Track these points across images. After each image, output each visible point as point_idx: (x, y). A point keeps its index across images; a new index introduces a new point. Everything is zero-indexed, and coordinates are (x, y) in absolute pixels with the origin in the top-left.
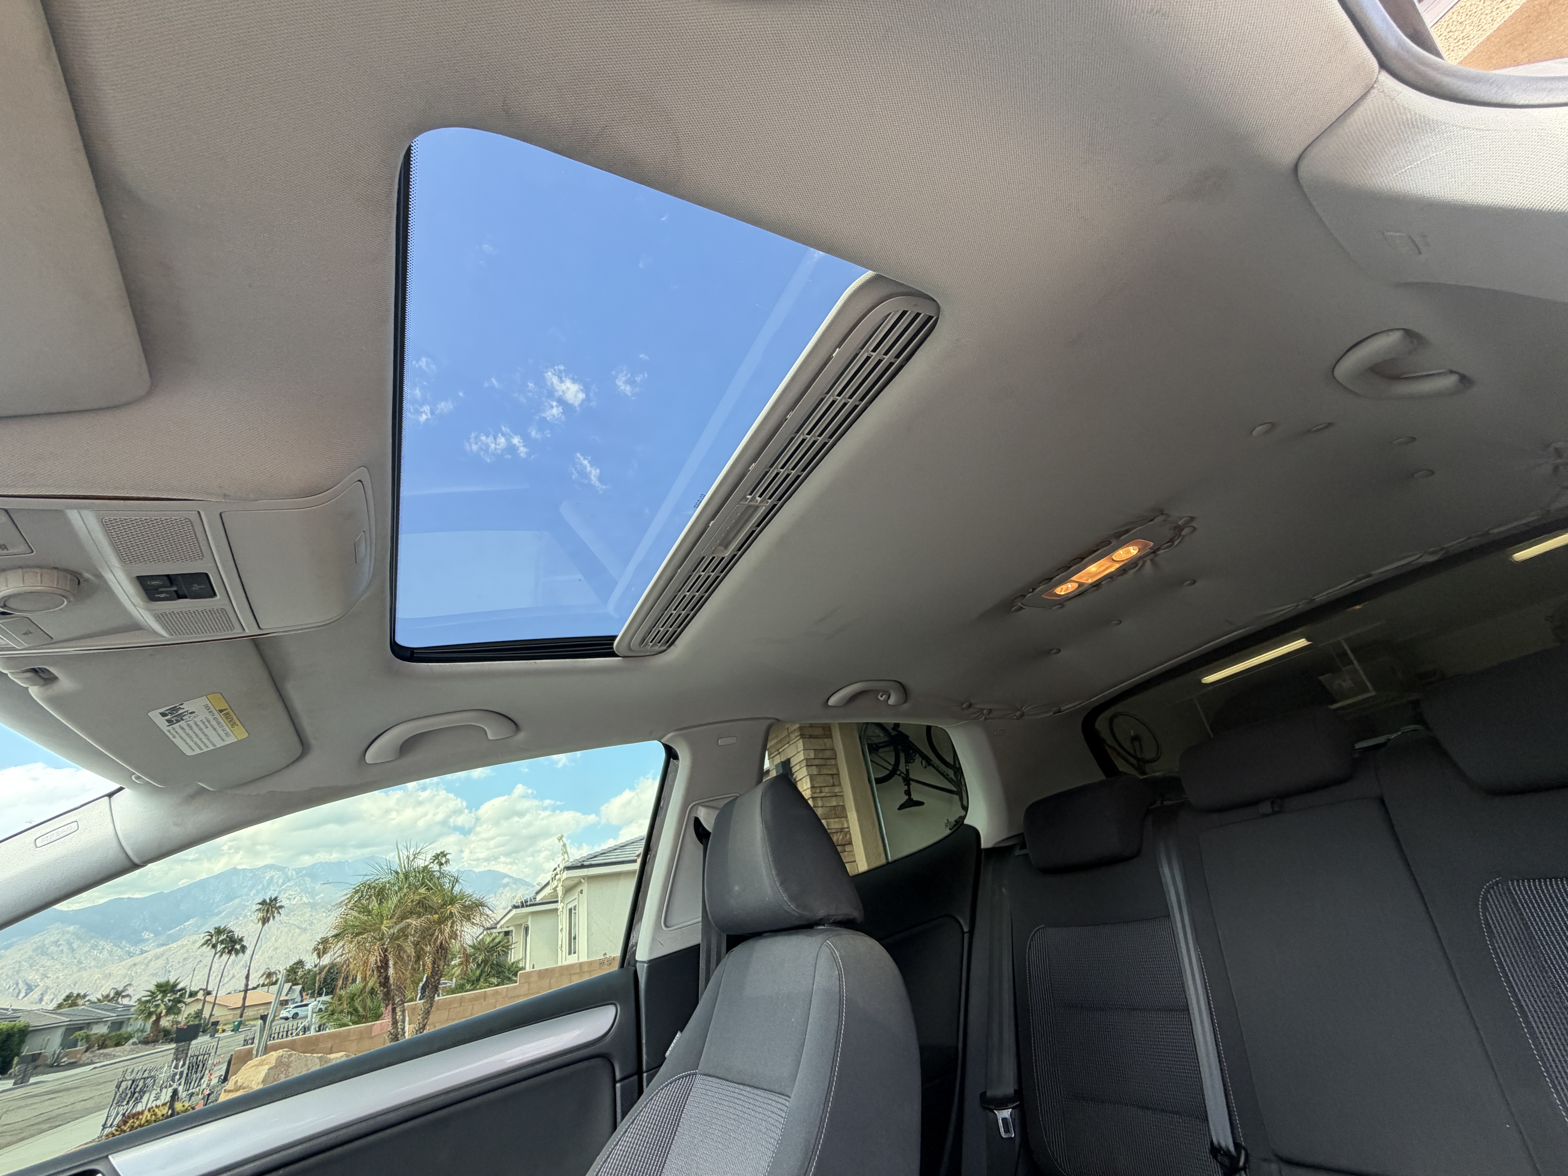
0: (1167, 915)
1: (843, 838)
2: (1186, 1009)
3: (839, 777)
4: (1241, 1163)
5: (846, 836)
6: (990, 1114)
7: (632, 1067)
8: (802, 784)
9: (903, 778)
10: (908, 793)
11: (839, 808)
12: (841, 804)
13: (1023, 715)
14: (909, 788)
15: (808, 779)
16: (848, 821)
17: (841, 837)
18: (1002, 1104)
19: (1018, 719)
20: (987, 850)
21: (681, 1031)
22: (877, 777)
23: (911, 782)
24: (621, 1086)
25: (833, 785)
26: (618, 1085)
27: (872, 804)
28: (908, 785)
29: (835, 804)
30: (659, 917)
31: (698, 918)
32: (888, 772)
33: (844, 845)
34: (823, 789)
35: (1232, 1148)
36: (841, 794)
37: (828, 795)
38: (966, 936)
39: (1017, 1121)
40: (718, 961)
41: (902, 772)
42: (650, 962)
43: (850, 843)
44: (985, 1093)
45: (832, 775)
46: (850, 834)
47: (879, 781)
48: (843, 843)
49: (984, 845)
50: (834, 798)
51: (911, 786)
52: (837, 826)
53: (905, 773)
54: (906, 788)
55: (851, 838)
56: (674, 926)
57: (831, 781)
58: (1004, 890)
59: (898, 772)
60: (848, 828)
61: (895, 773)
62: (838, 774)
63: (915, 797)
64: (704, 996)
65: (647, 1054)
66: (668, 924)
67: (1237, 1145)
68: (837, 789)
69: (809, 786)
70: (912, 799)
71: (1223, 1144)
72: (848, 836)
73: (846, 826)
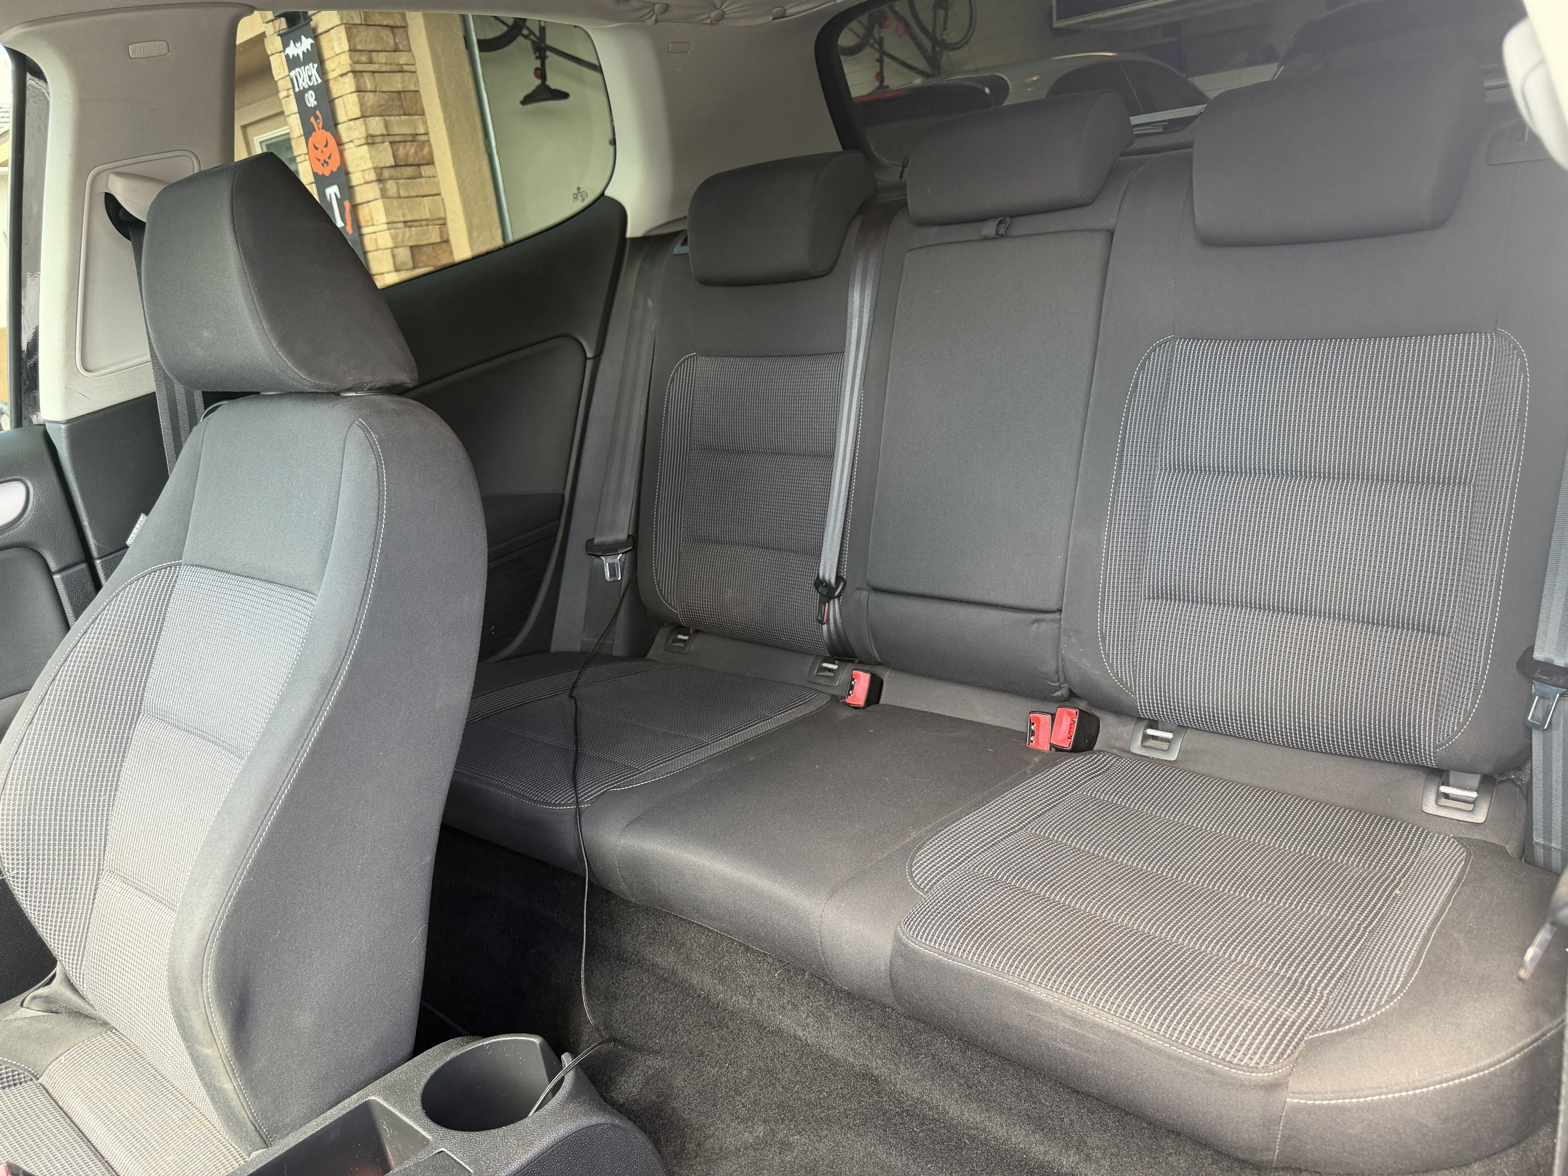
0: (840, 352)
1: (416, 152)
2: (831, 456)
3: (407, 32)
4: (837, 593)
5: (422, 149)
6: (596, 560)
7: (73, 552)
8: (331, 41)
9: (533, 42)
10: (541, 73)
11: (409, 95)
12: (413, 88)
13: (722, 17)
14: (543, 64)
15: (342, 32)
16: (425, 123)
17: (413, 150)
18: (611, 549)
19: (712, 24)
20: (634, 240)
21: (147, 514)
22: (482, 37)
23: (548, 53)
24: (63, 578)
25: (396, 50)
26: (57, 577)
27: (473, 92)
28: (543, 58)
29: (399, 87)
30: (69, 358)
31: (145, 355)
32: (505, 29)
33: (419, 165)
34: (374, 55)
35: (833, 581)
36: (413, 68)
37: (384, 68)
38: (589, 363)
39: (627, 564)
40: (193, 422)
41: (531, 33)
42: (69, 421)
43: (431, 162)
44: (593, 539)
45: (392, 28)
46: (430, 145)
47: (486, 46)
48: (417, 162)
49: (629, 234)
50: (399, 75)
51: (547, 61)
52: (405, 130)
53: (537, 33)
54: (538, 64)
55: (431, 153)
56: (102, 368)
57: (392, 41)
58: (650, 303)
59: (525, 32)
60: (426, 134)
61: (519, 33)
62: (405, 27)
63: (554, 82)
64: (175, 470)
65: (95, 536)
66: (90, 366)
67: (839, 578)
68: (403, 58)
69: (346, 47)
70: (548, 88)
71: (827, 578)
72: (426, 150)
73: (421, 130)
